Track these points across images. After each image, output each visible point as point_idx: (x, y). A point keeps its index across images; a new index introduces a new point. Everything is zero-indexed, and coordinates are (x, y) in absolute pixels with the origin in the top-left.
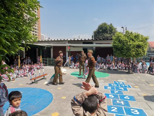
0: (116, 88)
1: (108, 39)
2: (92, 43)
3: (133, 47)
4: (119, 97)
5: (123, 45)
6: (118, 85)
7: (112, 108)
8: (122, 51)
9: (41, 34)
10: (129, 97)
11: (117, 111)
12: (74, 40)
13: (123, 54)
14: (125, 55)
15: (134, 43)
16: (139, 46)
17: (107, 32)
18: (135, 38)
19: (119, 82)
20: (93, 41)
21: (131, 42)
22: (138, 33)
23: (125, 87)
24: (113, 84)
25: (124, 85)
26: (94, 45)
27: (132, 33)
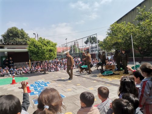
0: (38, 86)
2: (2, 47)
3: (47, 51)
5: (39, 49)
6: (39, 84)
8: (38, 54)
13: (39, 58)
14: (41, 58)
15: (47, 48)
16: (51, 51)
18: (47, 44)
19: (39, 82)
21: (45, 47)
22: (49, 40)
23: (45, 84)
24: (35, 84)
27: (44, 39)
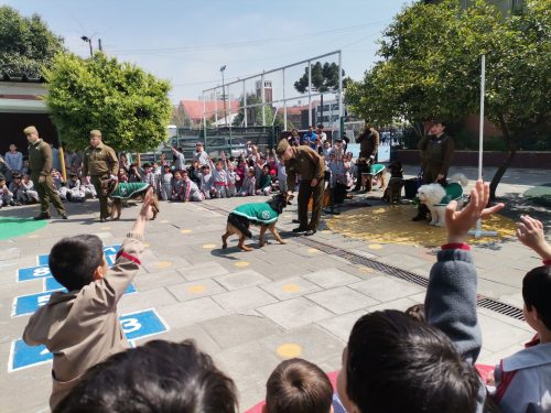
3: (125, 115)
5: (90, 104)
15: (125, 101)
16: (143, 113)
18: (129, 84)
21: (116, 98)
27: (114, 61)
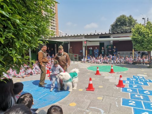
0: (135, 82)
1: (126, 32)
2: (109, 37)
4: (138, 91)
6: (137, 79)
7: (130, 101)
8: (143, 43)
9: (59, 31)
10: (149, 91)
11: (135, 105)
12: (91, 35)
13: (144, 47)
14: (146, 48)
17: (126, 25)
19: (138, 77)
20: (110, 35)
25: (144, 80)
26: (112, 39)
